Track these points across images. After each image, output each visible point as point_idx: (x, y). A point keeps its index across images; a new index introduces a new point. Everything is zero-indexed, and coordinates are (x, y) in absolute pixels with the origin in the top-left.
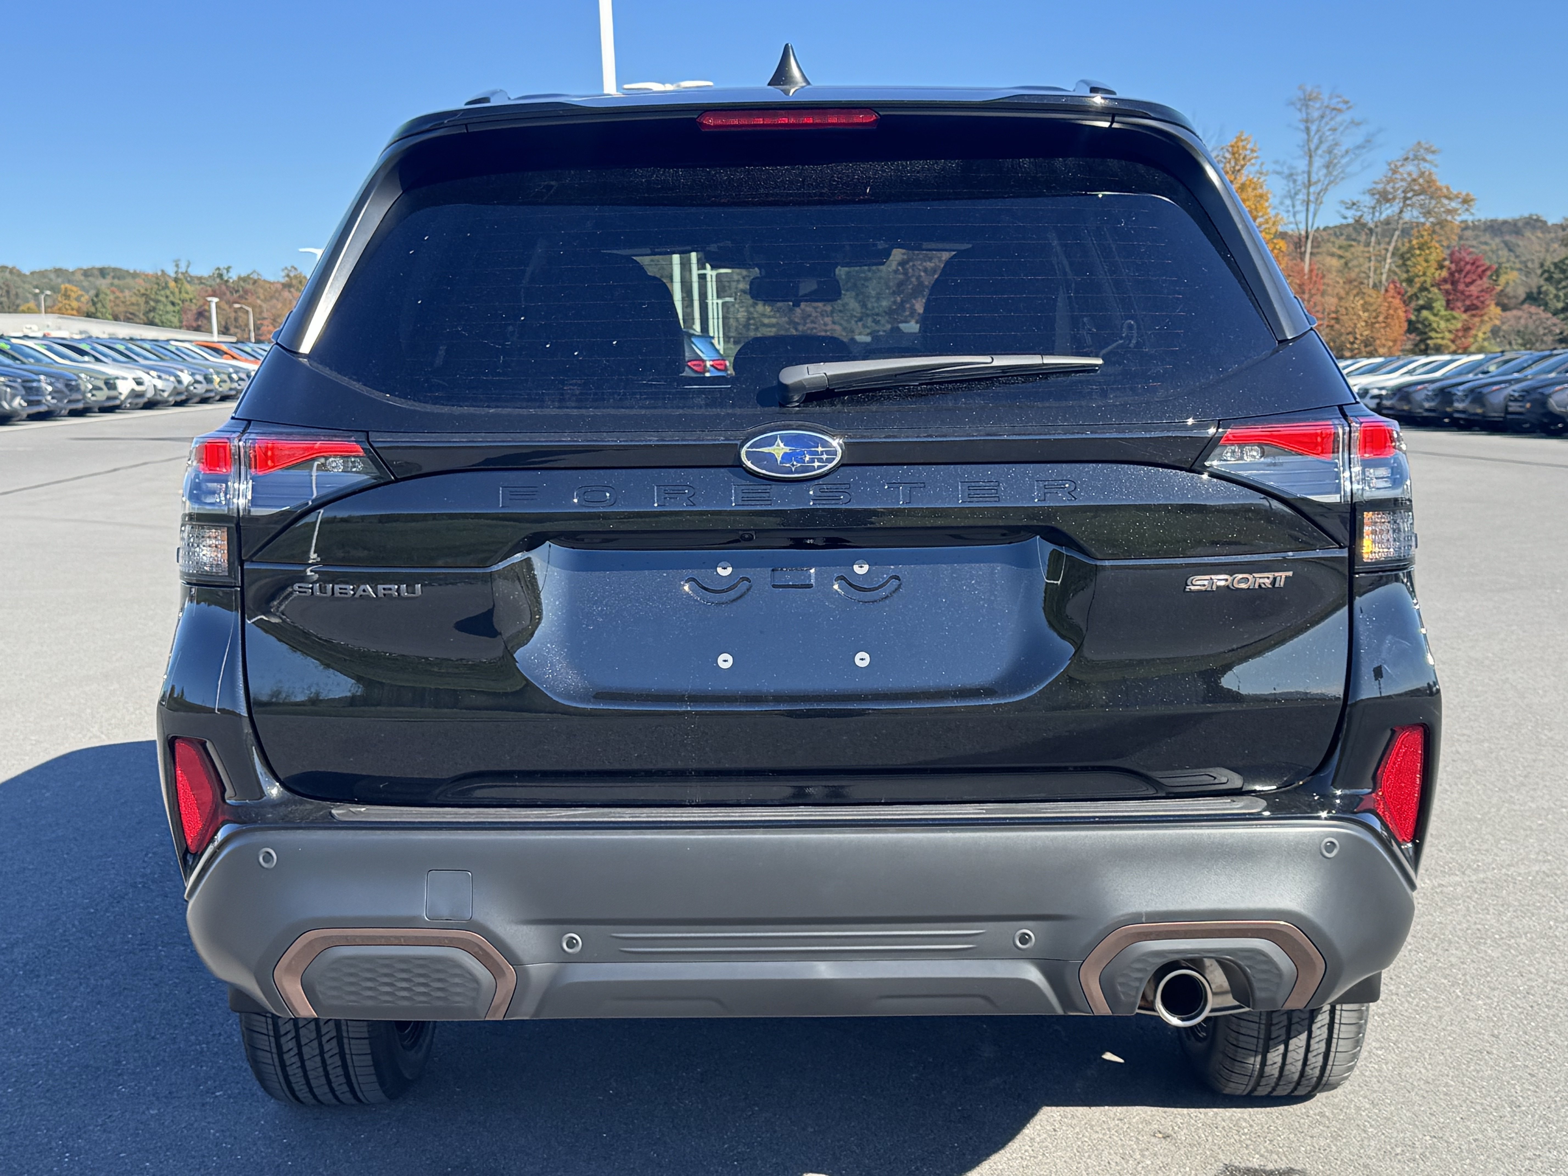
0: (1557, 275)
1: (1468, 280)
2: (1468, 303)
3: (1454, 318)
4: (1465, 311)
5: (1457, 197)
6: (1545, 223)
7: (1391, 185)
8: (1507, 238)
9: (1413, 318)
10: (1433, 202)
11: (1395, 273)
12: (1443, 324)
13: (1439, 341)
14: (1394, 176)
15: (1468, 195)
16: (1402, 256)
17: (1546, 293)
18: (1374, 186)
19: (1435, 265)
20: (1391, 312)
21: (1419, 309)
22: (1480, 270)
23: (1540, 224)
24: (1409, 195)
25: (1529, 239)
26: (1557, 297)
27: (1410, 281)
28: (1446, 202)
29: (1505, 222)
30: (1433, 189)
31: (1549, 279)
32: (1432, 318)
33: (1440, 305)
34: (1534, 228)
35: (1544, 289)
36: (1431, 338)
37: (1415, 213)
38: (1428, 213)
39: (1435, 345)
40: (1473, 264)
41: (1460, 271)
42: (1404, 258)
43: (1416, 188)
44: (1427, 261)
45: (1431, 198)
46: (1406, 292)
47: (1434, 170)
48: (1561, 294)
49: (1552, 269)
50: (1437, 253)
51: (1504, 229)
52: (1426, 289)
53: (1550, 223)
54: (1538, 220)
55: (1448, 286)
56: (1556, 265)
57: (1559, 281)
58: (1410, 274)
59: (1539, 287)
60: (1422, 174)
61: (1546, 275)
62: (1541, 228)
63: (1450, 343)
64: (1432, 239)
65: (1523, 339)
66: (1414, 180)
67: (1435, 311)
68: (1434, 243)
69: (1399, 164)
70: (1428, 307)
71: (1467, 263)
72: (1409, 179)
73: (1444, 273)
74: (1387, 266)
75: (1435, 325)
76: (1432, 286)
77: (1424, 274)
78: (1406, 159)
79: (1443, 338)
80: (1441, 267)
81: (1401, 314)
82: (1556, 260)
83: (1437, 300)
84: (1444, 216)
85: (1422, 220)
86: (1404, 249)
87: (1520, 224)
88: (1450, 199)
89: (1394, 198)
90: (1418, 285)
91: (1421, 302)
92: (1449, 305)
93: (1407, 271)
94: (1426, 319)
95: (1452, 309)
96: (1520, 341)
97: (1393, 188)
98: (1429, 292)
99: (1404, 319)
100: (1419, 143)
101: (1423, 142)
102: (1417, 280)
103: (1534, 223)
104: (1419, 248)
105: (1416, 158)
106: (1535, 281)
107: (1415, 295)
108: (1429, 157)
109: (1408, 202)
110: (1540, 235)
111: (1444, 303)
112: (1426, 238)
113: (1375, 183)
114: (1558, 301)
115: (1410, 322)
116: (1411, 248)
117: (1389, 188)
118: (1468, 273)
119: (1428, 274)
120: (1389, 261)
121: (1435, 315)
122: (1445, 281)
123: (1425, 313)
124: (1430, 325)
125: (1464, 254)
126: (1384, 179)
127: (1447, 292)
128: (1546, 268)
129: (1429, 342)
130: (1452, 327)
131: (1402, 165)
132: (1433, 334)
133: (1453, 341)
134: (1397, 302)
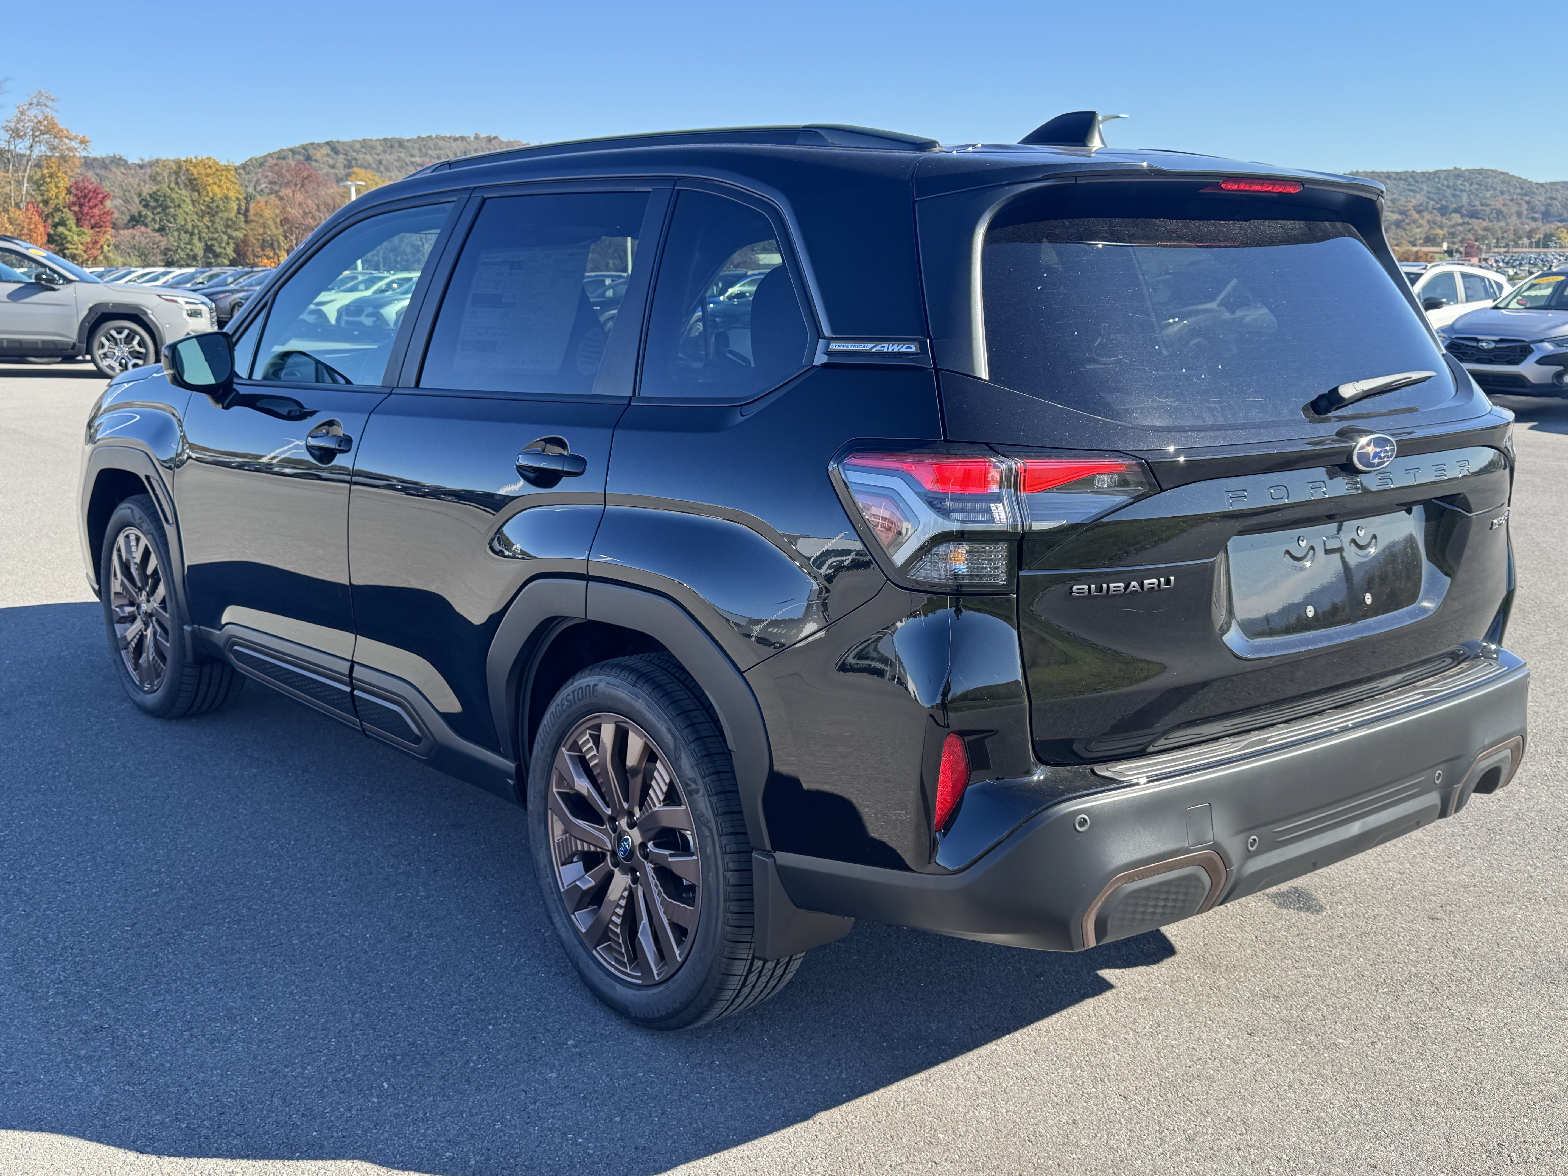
0: (153, 204)
1: (91, 204)
2: (93, 221)
3: (84, 233)
4: (92, 228)
5: (76, 138)
6: (126, 162)
7: (22, 124)
8: (98, 171)
9: (52, 232)
10: (57, 141)
11: (32, 196)
12: (76, 238)
13: (75, 251)
14: (23, 117)
15: (84, 137)
16: (36, 183)
17: (146, 217)
18: (7, 123)
19: (65, 191)
20: (32, 226)
21: (55, 226)
22: (100, 196)
23: (122, 162)
24: (37, 133)
25: (115, 173)
26: (154, 220)
27: (46, 203)
28: (67, 141)
29: (95, 159)
30: (56, 130)
31: (146, 206)
32: (66, 232)
33: (72, 223)
34: (118, 165)
35: (143, 213)
36: (68, 249)
37: (43, 148)
38: (53, 149)
39: (71, 254)
40: (94, 192)
41: (85, 197)
42: (38, 184)
43: (42, 128)
44: (57, 187)
45: (55, 137)
46: (43, 212)
47: (55, 115)
48: (157, 218)
49: (149, 199)
50: (65, 182)
51: (95, 164)
52: (59, 210)
53: (130, 162)
54: (120, 159)
55: (76, 208)
56: (150, 195)
57: (155, 208)
58: (45, 197)
59: (140, 213)
60: (46, 118)
61: (144, 203)
62: (124, 165)
63: (83, 253)
64: (59, 170)
65: (139, 251)
66: (40, 122)
67: (68, 227)
68: (60, 174)
69: (26, 107)
70: (62, 223)
71: (90, 191)
72: (35, 121)
73: (72, 199)
74: (25, 189)
75: (69, 239)
76: (64, 207)
77: (57, 197)
78: (31, 104)
79: (77, 249)
80: (69, 192)
81: (41, 228)
82: (151, 192)
83: (68, 219)
84: (67, 152)
85: (49, 154)
86: (36, 177)
87: (107, 161)
88: (70, 139)
89: (25, 135)
90: (53, 206)
91: (57, 220)
92: (79, 223)
93: (42, 195)
94: (62, 233)
95: (82, 226)
96: (136, 253)
97: (23, 126)
98: (62, 212)
99: (43, 233)
100: (40, 92)
101: (43, 92)
102: (51, 202)
103: (118, 161)
104: (49, 177)
105: (39, 104)
106: (136, 207)
107: (52, 214)
108: (50, 104)
109: (37, 139)
110: (124, 171)
111: (75, 221)
112: (54, 168)
113: (9, 122)
114: (155, 223)
115: (49, 235)
116: (43, 177)
117: (20, 126)
118: (91, 198)
119: (61, 198)
120: (25, 185)
121: (69, 230)
122: (74, 204)
123: (61, 229)
124: (66, 238)
125: (87, 184)
126: (15, 119)
127: (75, 213)
128: (143, 197)
129: (66, 251)
130: (83, 241)
131: (28, 109)
132: (69, 245)
133: (85, 252)
134: (36, 218)
